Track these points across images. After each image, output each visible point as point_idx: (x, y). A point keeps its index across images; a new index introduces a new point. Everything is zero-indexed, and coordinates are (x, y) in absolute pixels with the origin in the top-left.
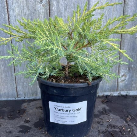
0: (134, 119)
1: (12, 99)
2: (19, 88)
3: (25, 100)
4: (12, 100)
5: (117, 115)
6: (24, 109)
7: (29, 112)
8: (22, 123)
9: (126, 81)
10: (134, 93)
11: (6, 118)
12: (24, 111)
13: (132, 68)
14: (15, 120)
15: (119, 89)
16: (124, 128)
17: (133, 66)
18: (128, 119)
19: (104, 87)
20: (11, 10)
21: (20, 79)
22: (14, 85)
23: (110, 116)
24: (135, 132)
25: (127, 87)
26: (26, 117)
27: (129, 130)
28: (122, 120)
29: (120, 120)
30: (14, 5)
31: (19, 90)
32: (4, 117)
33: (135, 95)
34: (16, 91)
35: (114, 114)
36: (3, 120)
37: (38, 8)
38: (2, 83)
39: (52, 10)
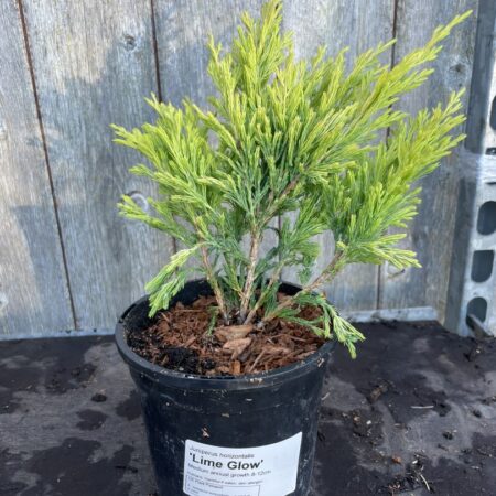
0: (395, 393)
1: (58, 335)
2: (80, 300)
3: (97, 337)
4: (60, 338)
5: (348, 381)
6: (90, 364)
7: (105, 374)
8: (85, 403)
9: (406, 277)
10: (421, 313)
11: (42, 388)
12: (92, 370)
13: (424, 235)
14: (65, 395)
15: (385, 299)
16: (356, 419)
17: (426, 229)
18: (376, 393)
19: (337, 295)
20: (40, 74)
21: (81, 275)
22: (63, 291)
23: (330, 383)
24: (384, 429)
25: (409, 294)
26: (96, 386)
27: (369, 423)
28: (360, 395)
29: (354, 395)
30: (50, 57)
31: (79, 305)
32: (38, 388)
33: (423, 318)
34: (70, 308)
35: (342, 379)
36: (34, 396)
37: (122, 62)
38: (29, 285)
39: (166, 66)
